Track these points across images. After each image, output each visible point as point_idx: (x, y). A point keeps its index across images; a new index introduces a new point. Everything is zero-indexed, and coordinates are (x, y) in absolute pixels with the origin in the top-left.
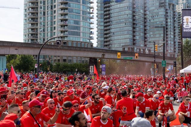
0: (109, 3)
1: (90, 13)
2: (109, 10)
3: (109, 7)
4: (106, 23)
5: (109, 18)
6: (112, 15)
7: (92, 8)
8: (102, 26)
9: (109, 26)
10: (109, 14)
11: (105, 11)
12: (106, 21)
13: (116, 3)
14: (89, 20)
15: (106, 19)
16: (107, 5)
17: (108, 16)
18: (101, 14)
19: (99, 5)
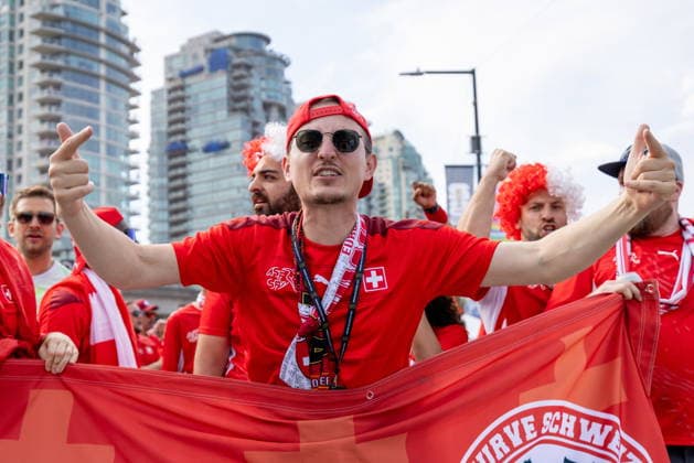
0: (184, 154)
1: (129, 183)
2: (183, 176)
3: (183, 165)
4: (176, 212)
5: (184, 199)
6: (194, 190)
7: (135, 168)
8: (162, 221)
9: (185, 221)
10: (184, 187)
11: (172, 179)
12: (175, 206)
13: (204, 155)
14: (128, 204)
15: (176, 200)
16: (179, 160)
17: (180, 194)
18: (161, 187)
19: (155, 159)
